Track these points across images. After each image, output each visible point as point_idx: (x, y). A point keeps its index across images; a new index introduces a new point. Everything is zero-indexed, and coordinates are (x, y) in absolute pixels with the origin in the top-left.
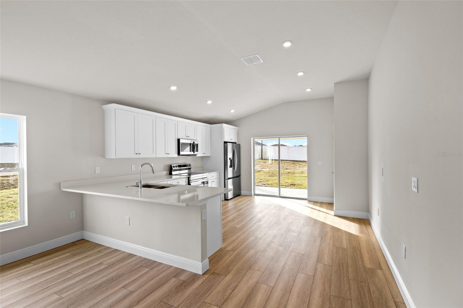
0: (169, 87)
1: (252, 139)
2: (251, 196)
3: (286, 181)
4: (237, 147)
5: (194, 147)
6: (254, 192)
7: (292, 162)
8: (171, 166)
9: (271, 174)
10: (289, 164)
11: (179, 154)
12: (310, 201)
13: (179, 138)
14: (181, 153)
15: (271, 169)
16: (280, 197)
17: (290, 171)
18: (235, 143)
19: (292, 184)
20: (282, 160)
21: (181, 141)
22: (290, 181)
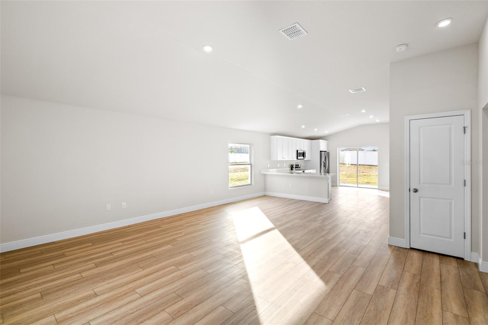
0: (301, 127)
1: (338, 148)
2: (337, 186)
3: (363, 180)
4: (327, 154)
5: (303, 154)
6: (339, 184)
7: (369, 166)
8: (292, 165)
9: (348, 176)
10: (366, 169)
11: (297, 158)
12: (379, 190)
13: (298, 150)
14: (299, 158)
15: (348, 172)
16: (358, 187)
17: (366, 174)
18: (326, 151)
19: (368, 183)
20: (360, 165)
21: (299, 152)
22: (366, 181)
